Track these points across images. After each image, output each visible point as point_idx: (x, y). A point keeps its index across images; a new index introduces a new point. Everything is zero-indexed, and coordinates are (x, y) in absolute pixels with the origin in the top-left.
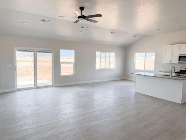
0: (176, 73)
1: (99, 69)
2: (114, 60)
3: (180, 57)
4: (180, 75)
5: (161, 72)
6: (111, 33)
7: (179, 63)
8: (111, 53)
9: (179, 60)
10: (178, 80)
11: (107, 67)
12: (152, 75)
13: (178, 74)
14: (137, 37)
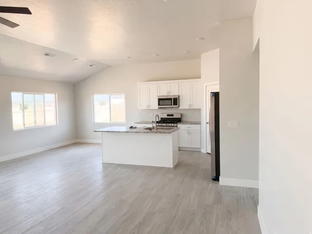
0: (157, 122)
1: (22, 128)
2: (53, 108)
3: (160, 100)
4: (163, 125)
5: (137, 123)
6: (46, 55)
7: (159, 108)
8: (46, 95)
9: (159, 105)
10: (165, 133)
11: (40, 123)
12: (124, 129)
13: (160, 125)
14: (94, 66)
